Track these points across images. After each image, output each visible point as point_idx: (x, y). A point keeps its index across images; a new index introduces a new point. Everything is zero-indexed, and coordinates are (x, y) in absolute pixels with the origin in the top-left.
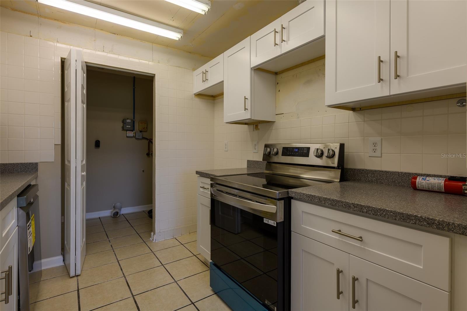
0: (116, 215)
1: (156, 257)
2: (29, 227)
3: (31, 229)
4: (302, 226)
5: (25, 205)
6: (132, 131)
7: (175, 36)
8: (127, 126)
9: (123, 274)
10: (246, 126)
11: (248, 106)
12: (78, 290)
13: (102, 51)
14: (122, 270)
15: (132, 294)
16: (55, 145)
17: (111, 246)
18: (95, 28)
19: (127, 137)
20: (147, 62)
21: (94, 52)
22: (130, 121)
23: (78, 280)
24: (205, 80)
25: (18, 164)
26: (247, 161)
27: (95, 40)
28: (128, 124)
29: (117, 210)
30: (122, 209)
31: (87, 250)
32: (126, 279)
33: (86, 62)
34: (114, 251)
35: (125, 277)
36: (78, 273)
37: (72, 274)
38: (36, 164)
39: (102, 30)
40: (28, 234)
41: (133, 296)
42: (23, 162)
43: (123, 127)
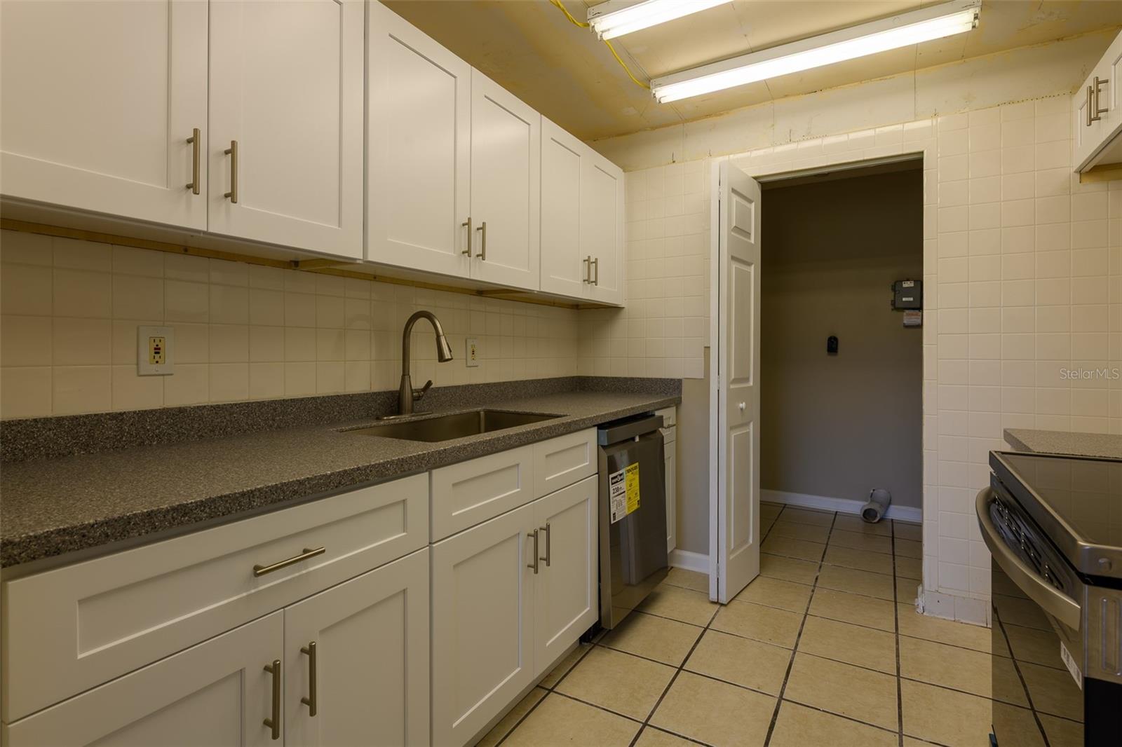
0: (868, 514)
1: (897, 649)
2: (614, 481)
3: (623, 485)
5: (606, 444)
6: (919, 309)
8: (904, 299)
9: (797, 645)
12: (706, 629)
13: (787, 143)
14: (800, 635)
15: (782, 693)
16: (705, 347)
17: (817, 579)
18: (773, 99)
19: (907, 327)
20: (899, 127)
21: (770, 150)
22: (912, 285)
23: (718, 611)
24: (1095, 116)
25: (657, 380)
27: (773, 125)
28: (907, 293)
29: (875, 506)
30: (892, 507)
31: (764, 563)
32: (793, 658)
33: (755, 178)
34: (813, 591)
35: (794, 653)
36: (723, 600)
37: (713, 596)
38: (680, 381)
39: (786, 96)
40: (612, 492)
41: (781, 698)
42: (663, 377)
43: (893, 303)
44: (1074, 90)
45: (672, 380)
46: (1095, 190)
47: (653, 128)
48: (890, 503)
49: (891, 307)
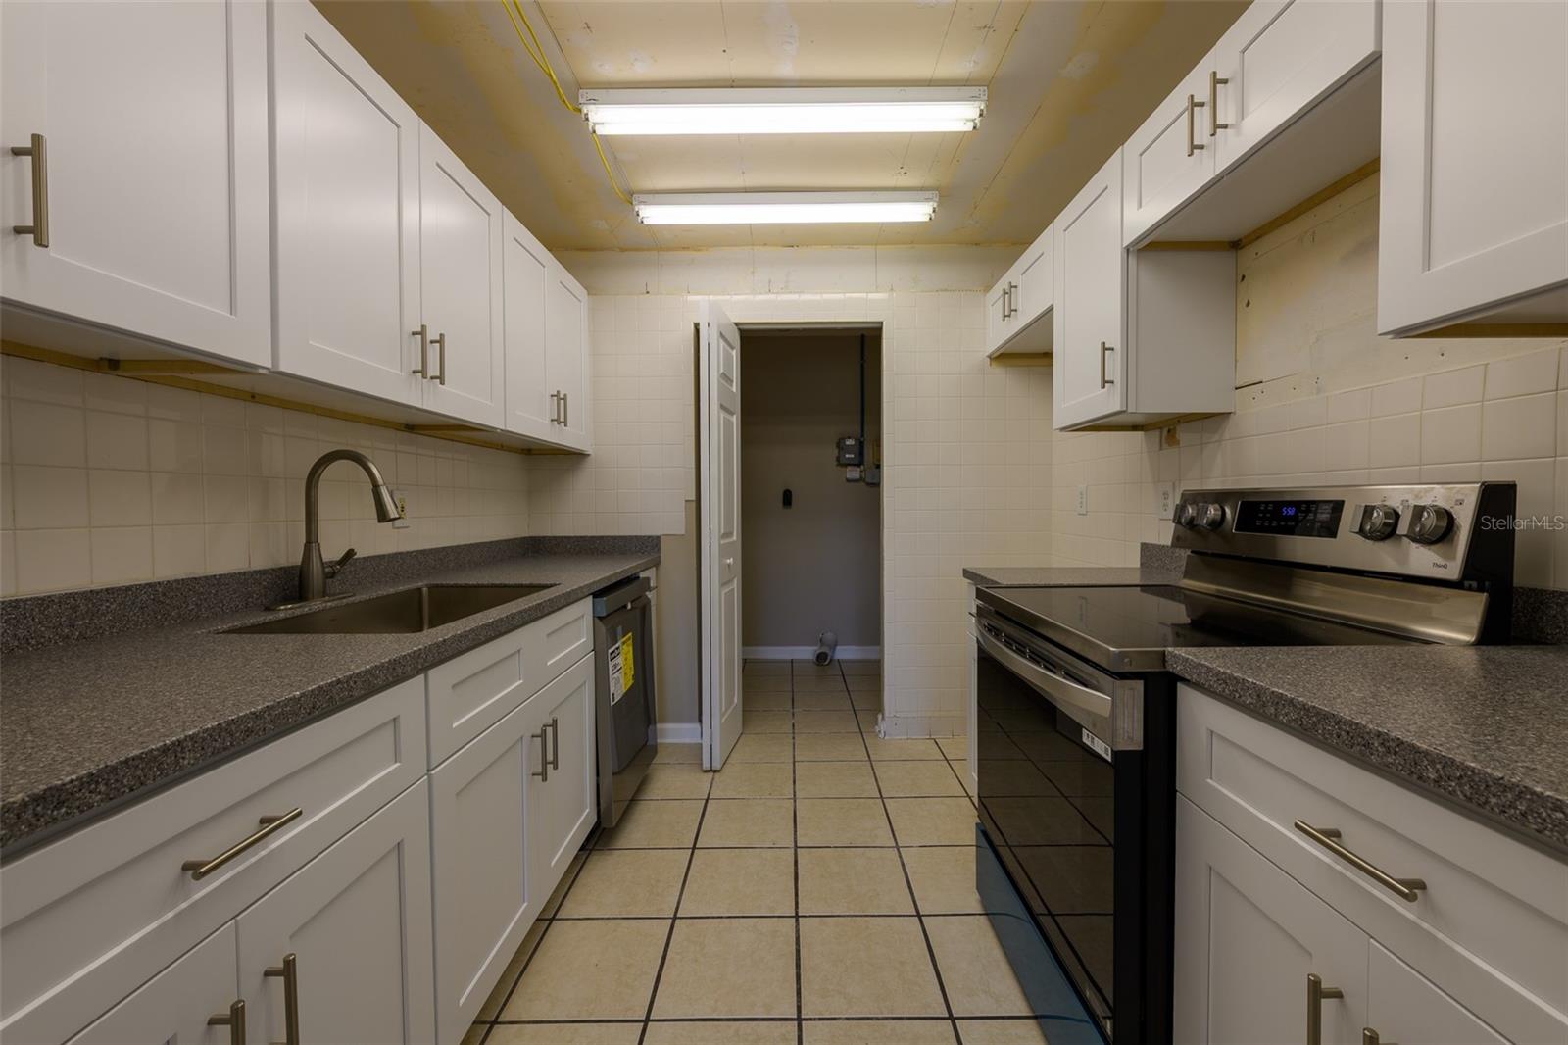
0: (821, 658)
1: (874, 774)
2: (613, 656)
3: (620, 660)
4: (1208, 783)
5: (604, 614)
6: (859, 465)
7: (917, 212)
8: (847, 456)
9: (794, 792)
10: (1139, 435)
11: (1115, 371)
12: (707, 801)
13: (767, 293)
14: (794, 782)
15: (795, 842)
16: (686, 501)
17: (793, 726)
18: (753, 245)
19: (848, 481)
20: (864, 295)
21: (750, 297)
22: (853, 443)
23: (713, 779)
24: (1008, 314)
25: (631, 538)
26: (1139, 545)
27: (753, 272)
28: (849, 449)
29: (825, 649)
30: (838, 648)
31: (744, 724)
32: (795, 806)
33: (736, 324)
34: (794, 738)
35: (795, 801)
36: (717, 765)
37: (706, 765)
38: (658, 538)
39: (765, 245)
40: (610, 669)
41: (796, 847)
42: (639, 534)
43: (838, 459)
44: (988, 288)
45: (649, 537)
46: (999, 373)
47: (623, 250)
48: (836, 645)
49: (836, 463)
